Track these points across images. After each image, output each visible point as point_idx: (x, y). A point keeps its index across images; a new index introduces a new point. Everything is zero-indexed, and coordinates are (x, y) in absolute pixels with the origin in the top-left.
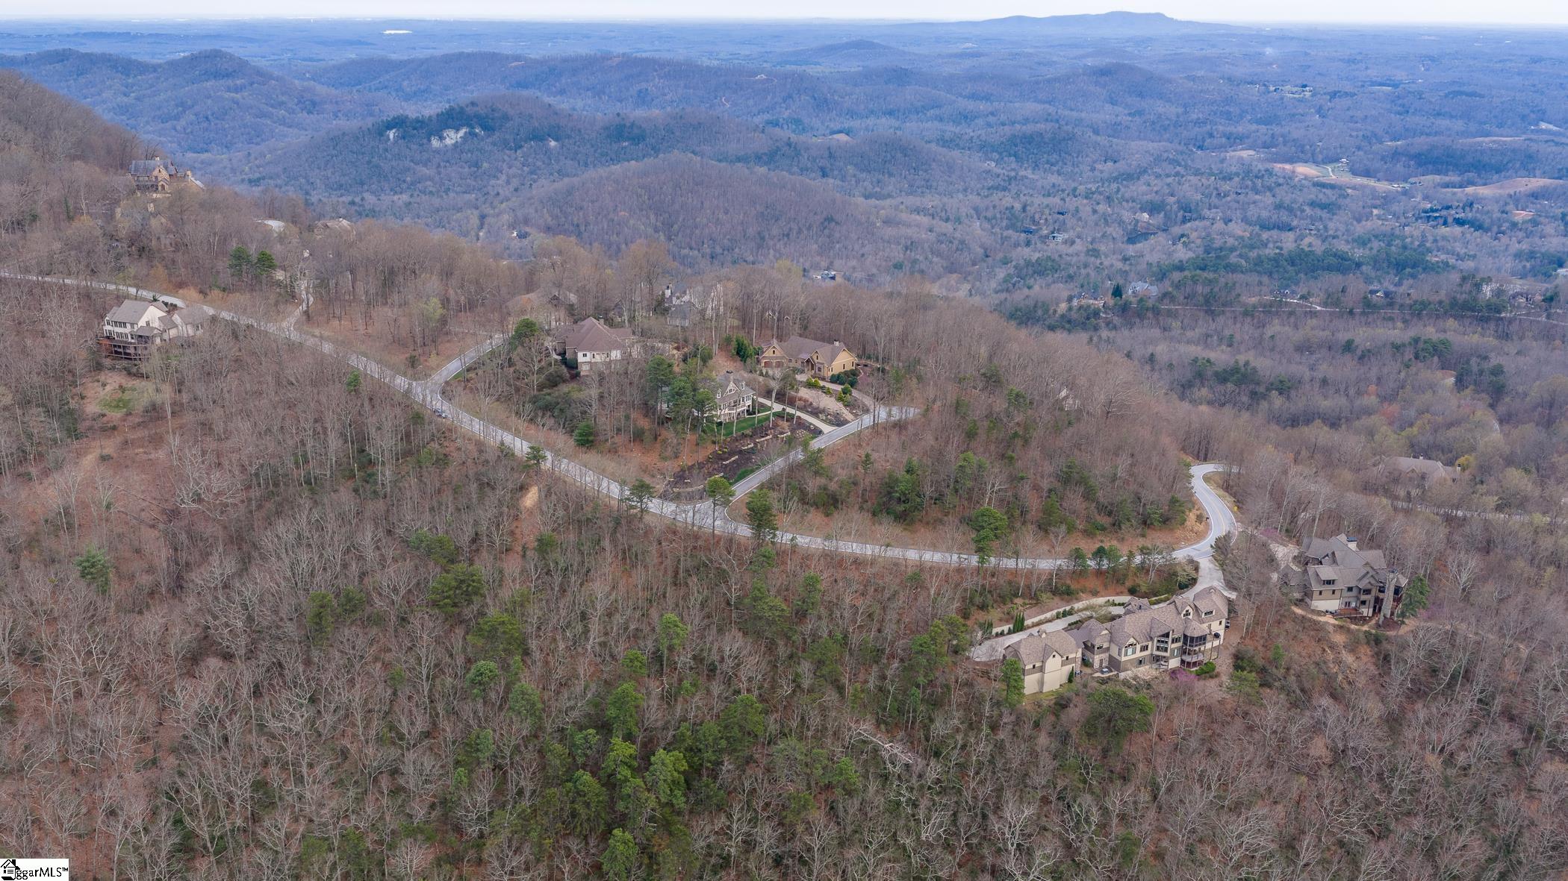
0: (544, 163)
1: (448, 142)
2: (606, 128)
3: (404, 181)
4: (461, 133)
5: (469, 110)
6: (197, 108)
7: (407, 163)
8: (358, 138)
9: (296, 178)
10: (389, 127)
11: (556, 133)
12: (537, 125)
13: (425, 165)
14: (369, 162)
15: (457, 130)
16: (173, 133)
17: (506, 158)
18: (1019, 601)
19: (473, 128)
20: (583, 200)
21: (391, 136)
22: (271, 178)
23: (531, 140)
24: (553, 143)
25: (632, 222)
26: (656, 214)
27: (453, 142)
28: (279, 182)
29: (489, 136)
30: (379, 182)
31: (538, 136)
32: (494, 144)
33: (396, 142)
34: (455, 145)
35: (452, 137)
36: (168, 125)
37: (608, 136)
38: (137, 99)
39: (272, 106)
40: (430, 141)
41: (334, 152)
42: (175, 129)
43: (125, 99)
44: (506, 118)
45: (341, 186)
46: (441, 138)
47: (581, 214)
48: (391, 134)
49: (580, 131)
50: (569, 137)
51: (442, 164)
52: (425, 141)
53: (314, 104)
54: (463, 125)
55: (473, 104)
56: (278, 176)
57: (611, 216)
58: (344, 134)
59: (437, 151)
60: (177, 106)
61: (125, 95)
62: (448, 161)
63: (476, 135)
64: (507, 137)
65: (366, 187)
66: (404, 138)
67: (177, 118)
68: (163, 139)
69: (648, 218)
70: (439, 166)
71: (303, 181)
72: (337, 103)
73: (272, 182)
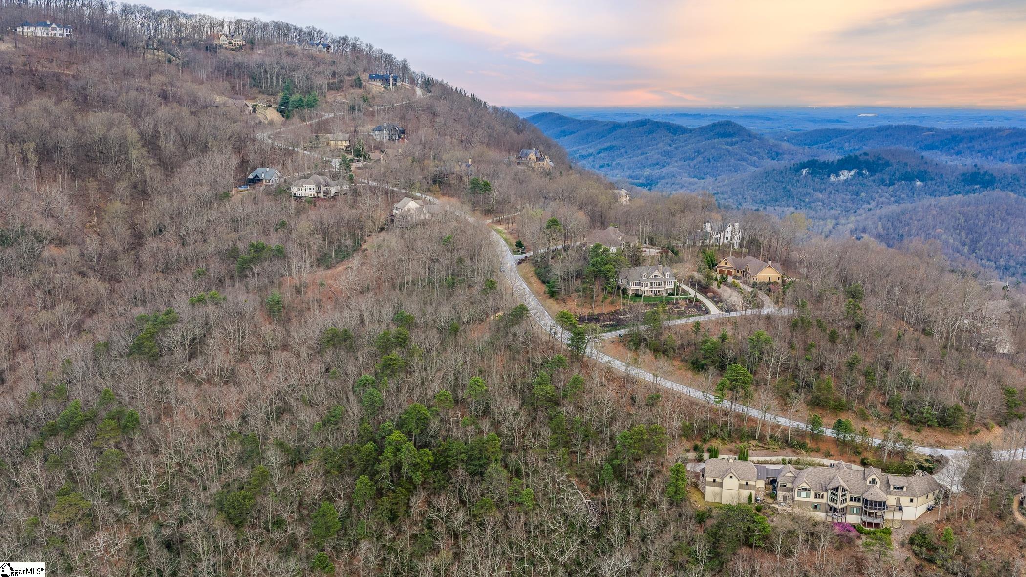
0: (908, 196)
1: (842, 178)
2: (963, 175)
3: (804, 201)
4: (852, 173)
5: (862, 158)
6: (706, 154)
7: (810, 190)
8: (782, 172)
9: (737, 195)
10: (804, 166)
11: (923, 176)
12: (909, 170)
13: (821, 192)
14: (784, 188)
15: (850, 171)
16: (688, 167)
17: (880, 190)
18: (753, 442)
19: (862, 170)
20: (911, 219)
21: (804, 173)
22: (722, 194)
23: (903, 180)
24: (919, 183)
25: (944, 237)
26: (967, 234)
27: (845, 178)
28: (726, 196)
29: (872, 176)
30: (787, 200)
31: (909, 178)
32: (874, 181)
33: (806, 176)
34: (846, 181)
35: (845, 175)
36: (686, 163)
37: (963, 180)
38: (676, 148)
39: (751, 155)
40: (829, 176)
41: (764, 181)
42: (689, 165)
43: (669, 148)
44: (887, 164)
45: (763, 201)
46: (838, 175)
47: (907, 228)
48: (804, 171)
49: (942, 175)
50: (932, 179)
51: (833, 192)
52: (826, 177)
53: (778, 154)
54: (855, 168)
55: (866, 154)
56: (727, 192)
57: (930, 231)
58: (774, 170)
59: (832, 184)
60: (695, 152)
61: (670, 145)
62: (838, 191)
63: (862, 174)
64: (885, 177)
65: (778, 203)
66: (811, 174)
67: (693, 159)
68: (681, 171)
69: (959, 234)
70: (831, 193)
71: (740, 197)
72: (792, 154)
73: (721, 196)
